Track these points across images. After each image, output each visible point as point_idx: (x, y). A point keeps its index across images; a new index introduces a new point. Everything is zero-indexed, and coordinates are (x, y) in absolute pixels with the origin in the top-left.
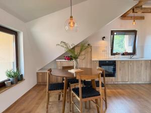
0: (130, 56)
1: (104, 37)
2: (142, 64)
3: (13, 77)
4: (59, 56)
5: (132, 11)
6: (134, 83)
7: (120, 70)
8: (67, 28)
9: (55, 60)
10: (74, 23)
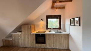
2: (62, 36)
4: (12, 30)
6: (58, 48)
7: (48, 39)
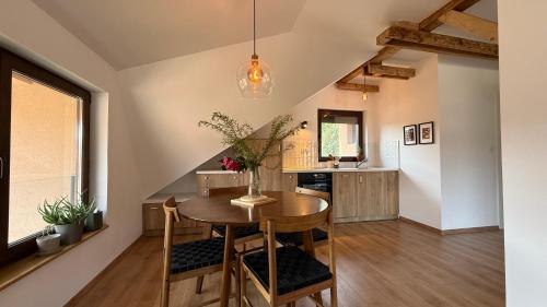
0: (354, 163)
1: (305, 123)
2: (380, 180)
3: (66, 221)
5: (362, 70)
7: (340, 192)
8: (244, 82)
9: (194, 172)
10: (262, 73)
